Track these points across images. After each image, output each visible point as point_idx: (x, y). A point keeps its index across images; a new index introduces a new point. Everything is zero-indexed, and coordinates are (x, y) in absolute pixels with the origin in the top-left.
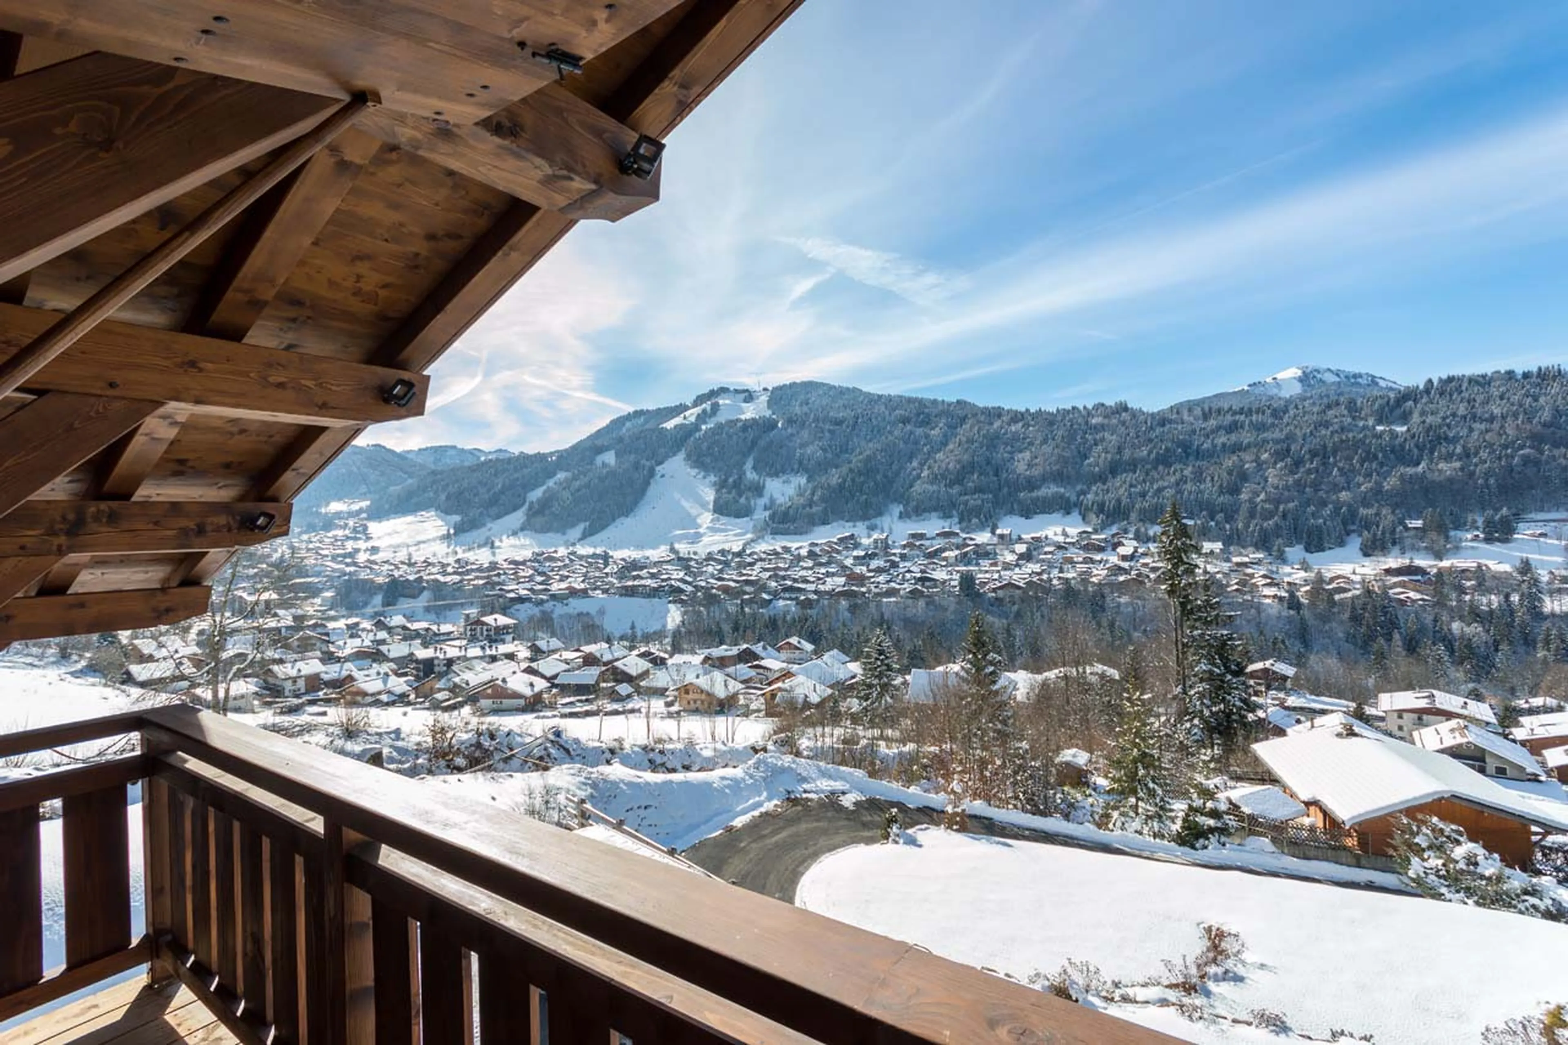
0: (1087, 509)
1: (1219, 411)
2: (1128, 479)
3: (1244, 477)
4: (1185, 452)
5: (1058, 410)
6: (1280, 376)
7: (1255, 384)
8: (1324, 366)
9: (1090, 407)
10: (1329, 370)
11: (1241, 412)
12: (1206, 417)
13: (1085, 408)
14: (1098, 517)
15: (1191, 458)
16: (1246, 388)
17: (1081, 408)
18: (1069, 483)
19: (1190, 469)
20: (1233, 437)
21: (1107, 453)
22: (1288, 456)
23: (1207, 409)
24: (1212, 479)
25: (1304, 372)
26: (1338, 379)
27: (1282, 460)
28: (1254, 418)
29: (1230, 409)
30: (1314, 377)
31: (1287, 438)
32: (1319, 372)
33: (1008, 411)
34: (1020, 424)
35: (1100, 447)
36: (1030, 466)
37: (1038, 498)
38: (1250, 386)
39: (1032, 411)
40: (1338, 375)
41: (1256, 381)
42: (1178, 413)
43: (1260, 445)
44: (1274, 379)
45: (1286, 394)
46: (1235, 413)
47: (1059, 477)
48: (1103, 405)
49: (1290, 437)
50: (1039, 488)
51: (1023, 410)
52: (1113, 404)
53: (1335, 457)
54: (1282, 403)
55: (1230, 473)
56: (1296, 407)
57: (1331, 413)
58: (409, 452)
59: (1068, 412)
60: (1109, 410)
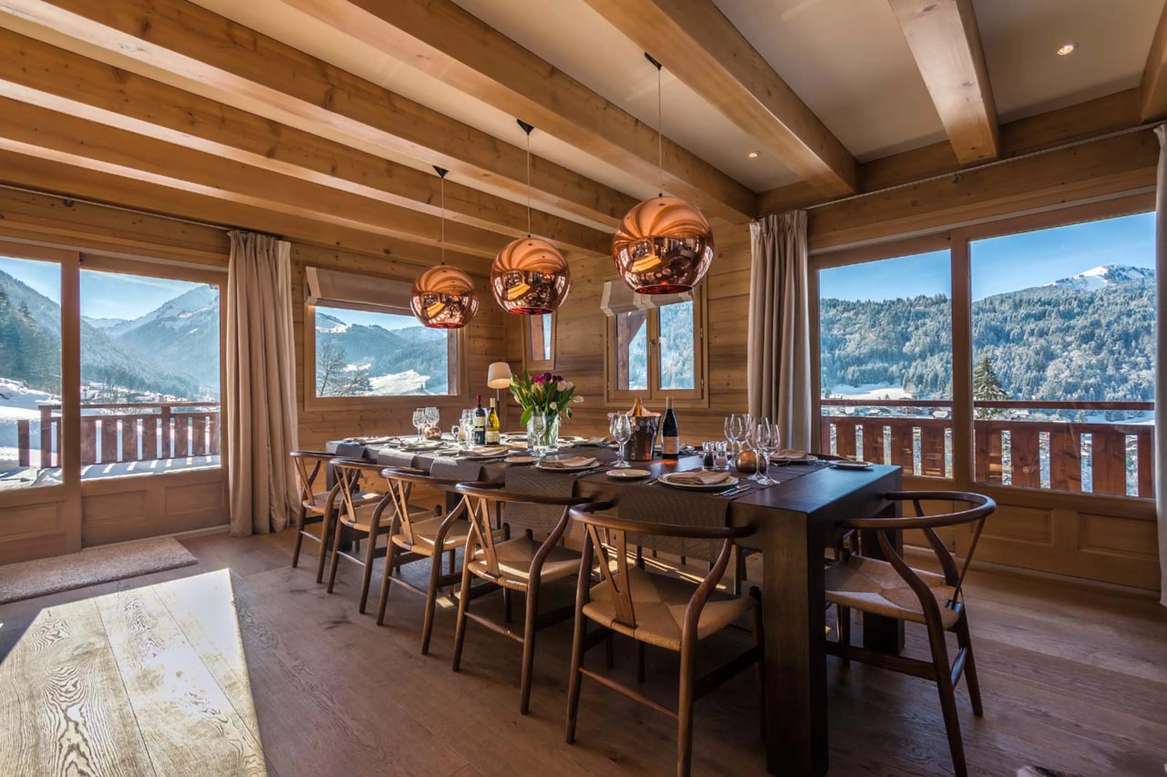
0: (908, 381)
1: (1029, 302)
2: (945, 357)
3: (1050, 356)
4: (997, 335)
5: (885, 301)
6: (1087, 274)
7: (1063, 281)
8: (1128, 264)
9: (912, 298)
10: (1134, 268)
11: (1049, 303)
12: (1017, 306)
13: (908, 299)
14: (917, 387)
15: (1002, 341)
16: (1054, 284)
17: (905, 299)
18: (892, 360)
19: (1001, 349)
20: (1041, 324)
21: (926, 335)
22: (1092, 339)
23: (1017, 301)
24: (1021, 359)
25: (1110, 270)
26: (1142, 276)
27: (1086, 343)
28: (1061, 308)
29: (1040, 300)
30: (1120, 274)
31: (1092, 324)
32: (1124, 270)
33: (842, 302)
34: (852, 313)
35: (920, 332)
36: (859, 347)
37: (865, 371)
38: (1057, 282)
39: (863, 301)
40: (1142, 273)
41: (1064, 278)
42: (991, 303)
43: (1067, 330)
44: (1082, 276)
45: (1091, 289)
46: (1044, 304)
47: (885, 356)
48: (924, 297)
49: (1097, 324)
50: (866, 363)
51: (855, 301)
52: (933, 296)
53: (1137, 341)
54: (1088, 295)
55: (1037, 353)
56: (1102, 299)
57: (1133, 304)
58: (396, 331)
59: (893, 303)
60: (929, 301)
